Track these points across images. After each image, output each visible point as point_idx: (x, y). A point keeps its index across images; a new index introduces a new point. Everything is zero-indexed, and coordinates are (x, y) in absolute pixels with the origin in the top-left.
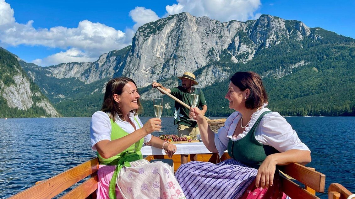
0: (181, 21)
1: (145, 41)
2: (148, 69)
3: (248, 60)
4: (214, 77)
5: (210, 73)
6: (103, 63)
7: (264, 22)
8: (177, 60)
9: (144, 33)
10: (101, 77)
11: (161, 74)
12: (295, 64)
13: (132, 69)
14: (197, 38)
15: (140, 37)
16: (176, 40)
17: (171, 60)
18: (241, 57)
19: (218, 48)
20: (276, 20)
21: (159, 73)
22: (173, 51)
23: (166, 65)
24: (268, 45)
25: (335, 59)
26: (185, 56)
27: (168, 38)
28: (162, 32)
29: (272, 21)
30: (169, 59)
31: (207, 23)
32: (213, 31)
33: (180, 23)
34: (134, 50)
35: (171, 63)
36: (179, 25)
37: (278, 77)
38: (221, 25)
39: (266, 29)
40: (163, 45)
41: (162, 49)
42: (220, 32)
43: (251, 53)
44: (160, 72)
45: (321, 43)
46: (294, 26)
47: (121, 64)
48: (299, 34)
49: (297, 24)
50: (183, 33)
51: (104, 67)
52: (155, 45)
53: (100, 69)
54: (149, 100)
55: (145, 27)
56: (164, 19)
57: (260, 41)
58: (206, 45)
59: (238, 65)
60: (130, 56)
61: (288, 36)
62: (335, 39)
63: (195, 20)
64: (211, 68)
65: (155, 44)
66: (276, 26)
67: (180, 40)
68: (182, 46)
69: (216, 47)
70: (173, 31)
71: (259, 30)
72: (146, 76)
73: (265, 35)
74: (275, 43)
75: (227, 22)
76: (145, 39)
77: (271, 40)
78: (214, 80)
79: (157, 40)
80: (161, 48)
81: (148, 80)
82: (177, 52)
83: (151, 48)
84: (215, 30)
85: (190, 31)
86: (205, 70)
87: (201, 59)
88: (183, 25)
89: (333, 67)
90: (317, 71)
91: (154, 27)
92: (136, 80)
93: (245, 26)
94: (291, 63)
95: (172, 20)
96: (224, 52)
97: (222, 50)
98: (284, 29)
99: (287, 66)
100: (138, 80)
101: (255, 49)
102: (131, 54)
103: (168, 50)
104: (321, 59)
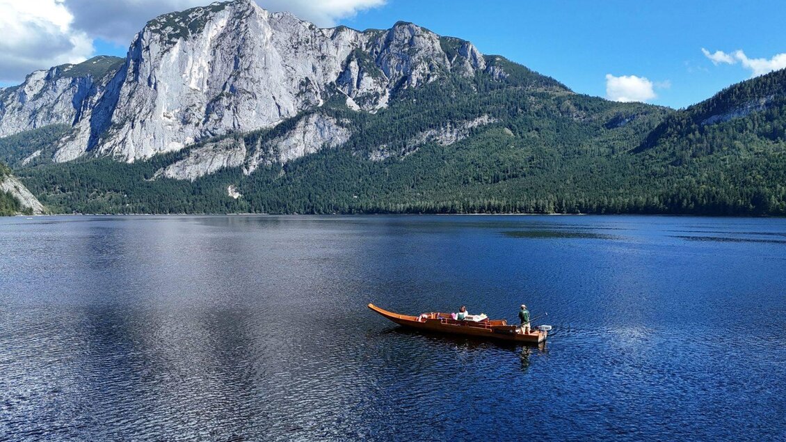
0: (240, 17)
1: (165, 52)
2: (171, 114)
3: (378, 107)
4: (319, 136)
5: (311, 128)
6: (36, 91)
7: (403, 37)
8: (237, 97)
9: (162, 34)
10: (35, 125)
11: (204, 124)
12: (473, 120)
13: (138, 110)
14: (275, 56)
15: (154, 43)
16: (232, 56)
17: (225, 98)
18: (364, 101)
19: (317, 79)
20: (426, 35)
21: (198, 123)
22: (229, 79)
23: (213, 107)
24: (414, 82)
25: (535, 115)
26: (255, 91)
27: (215, 51)
28: (201, 36)
29: (418, 36)
30: (220, 95)
31: (292, 26)
32: (307, 45)
33: (238, 20)
34: (138, 70)
35: (225, 101)
36: (236, 24)
37: (445, 143)
38: (320, 33)
39: (407, 49)
40: (205, 64)
41: (201, 73)
42: (320, 48)
43: (384, 94)
44: (200, 120)
45: (506, 85)
46: (455, 48)
47: (96, 98)
48: (468, 64)
49: (463, 45)
50: (248, 42)
51: (41, 102)
52: (187, 63)
53: (29, 106)
54: (185, 180)
55: (162, 21)
56: (204, 8)
57: (398, 73)
58: (293, 71)
59: (363, 115)
60: (130, 82)
61: (449, 68)
62: (528, 79)
63: (266, 17)
64: (314, 119)
65: (187, 59)
66: (425, 46)
67: (241, 57)
68: (248, 69)
69: (314, 76)
70: (223, 35)
71: (395, 51)
72: (170, 127)
73: (407, 61)
74: (428, 79)
75: (329, 29)
76: (164, 49)
77: (420, 73)
78: (320, 143)
79: (190, 52)
80: (199, 70)
81: (175, 137)
82: (237, 82)
83: (178, 69)
84: (310, 43)
85: (261, 40)
86: (302, 123)
87: (286, 98)
88: (246, 26)
89: (537, 130)
90: (512, 134)
91: (182, 24)
92: (149, 135)
93: (364, 40)
94: (466, 118)
95: (221, 13)
96: (331, 87)
97: (325, 84)
98: (440, 54)
99: (460, 123)
100: (154, 136)
101: (388, 86)
102: (131, 79)
103: (215, 74)
104: (514, 114)
